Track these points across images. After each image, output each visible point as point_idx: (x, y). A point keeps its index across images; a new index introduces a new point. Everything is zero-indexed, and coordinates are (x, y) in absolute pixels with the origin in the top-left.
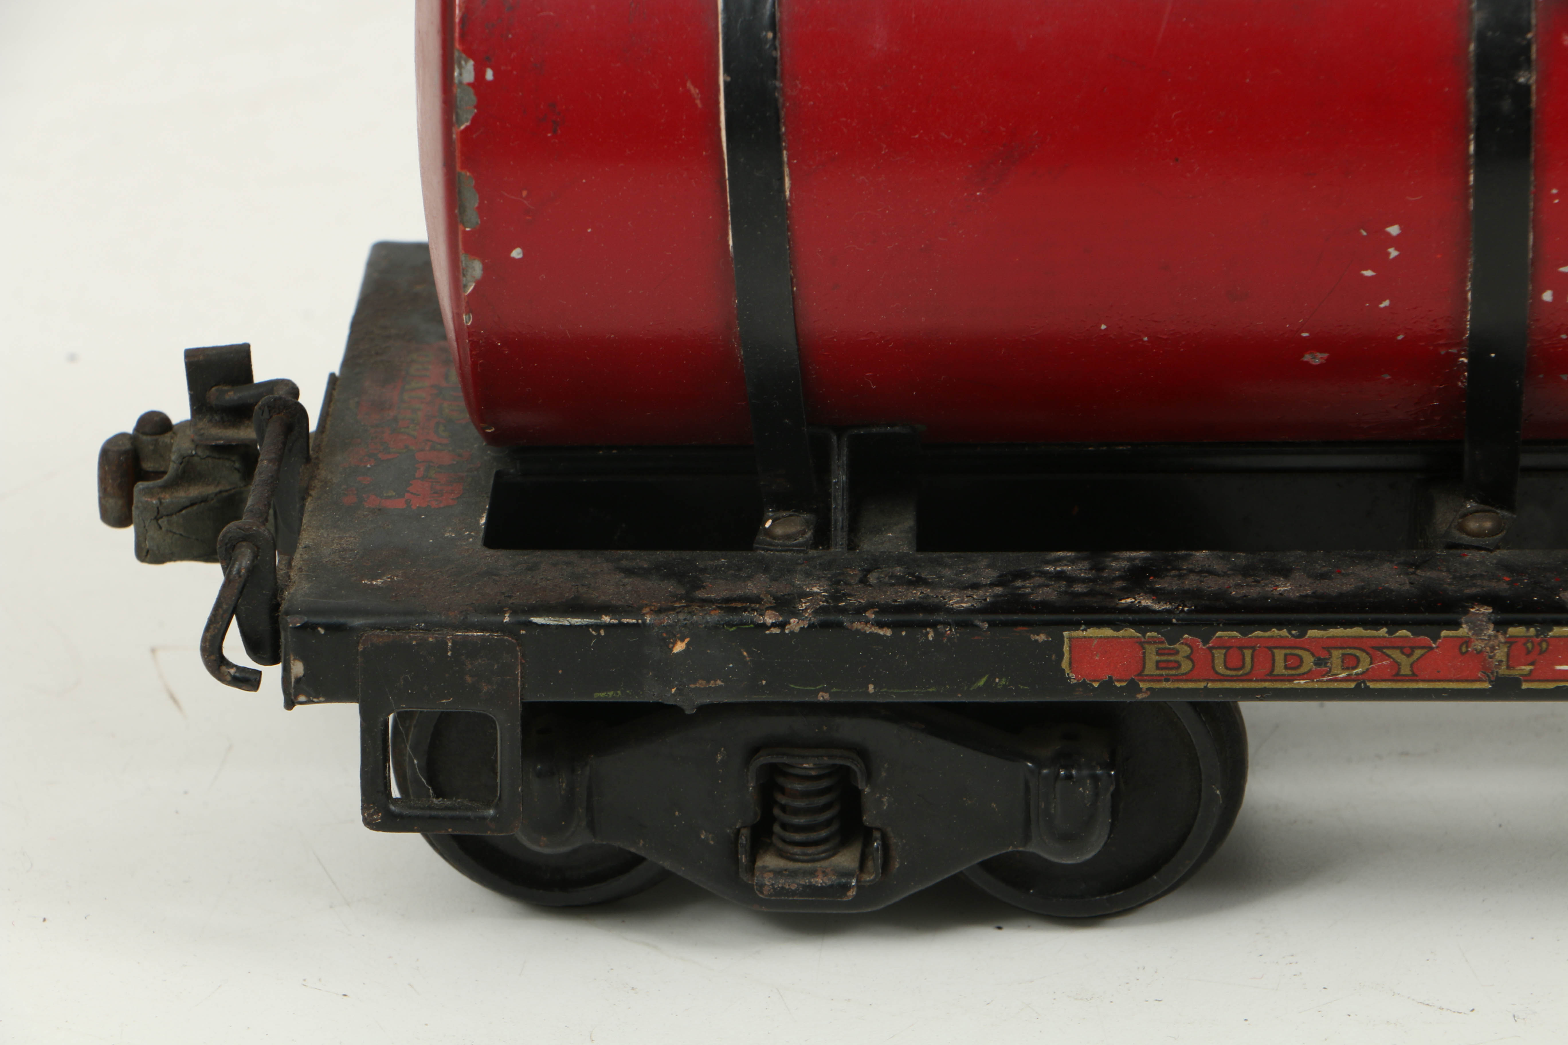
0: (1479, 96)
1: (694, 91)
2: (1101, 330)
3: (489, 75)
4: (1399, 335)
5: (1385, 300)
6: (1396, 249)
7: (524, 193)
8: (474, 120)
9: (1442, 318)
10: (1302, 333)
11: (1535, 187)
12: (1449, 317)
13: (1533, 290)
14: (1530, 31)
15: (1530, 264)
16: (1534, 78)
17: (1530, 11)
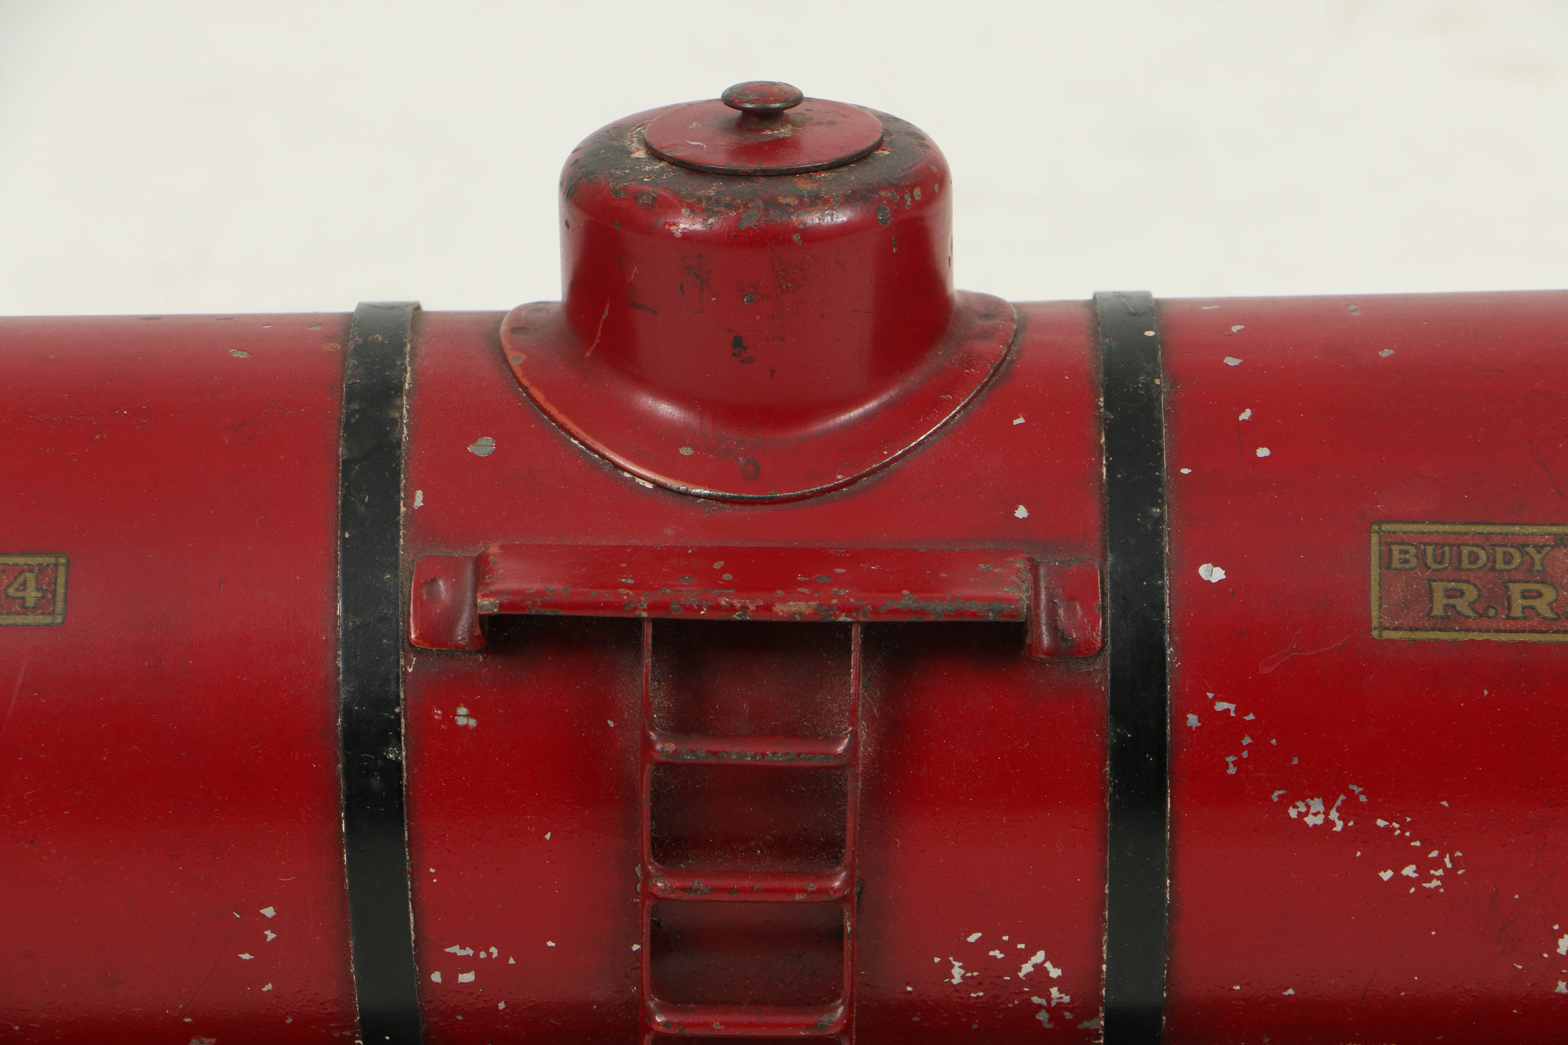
0: (347, 772)
4: (287, 1019)
5: (267, 984)
6: (272, 932)
9: (330, 1001)
10: (185, 1018)
11: (411, 866)
12: (337, 1000)
13: (420, 971)
14: (398, 705)
15: (413, 945)
16: (404, 753)
17: (398, 684)
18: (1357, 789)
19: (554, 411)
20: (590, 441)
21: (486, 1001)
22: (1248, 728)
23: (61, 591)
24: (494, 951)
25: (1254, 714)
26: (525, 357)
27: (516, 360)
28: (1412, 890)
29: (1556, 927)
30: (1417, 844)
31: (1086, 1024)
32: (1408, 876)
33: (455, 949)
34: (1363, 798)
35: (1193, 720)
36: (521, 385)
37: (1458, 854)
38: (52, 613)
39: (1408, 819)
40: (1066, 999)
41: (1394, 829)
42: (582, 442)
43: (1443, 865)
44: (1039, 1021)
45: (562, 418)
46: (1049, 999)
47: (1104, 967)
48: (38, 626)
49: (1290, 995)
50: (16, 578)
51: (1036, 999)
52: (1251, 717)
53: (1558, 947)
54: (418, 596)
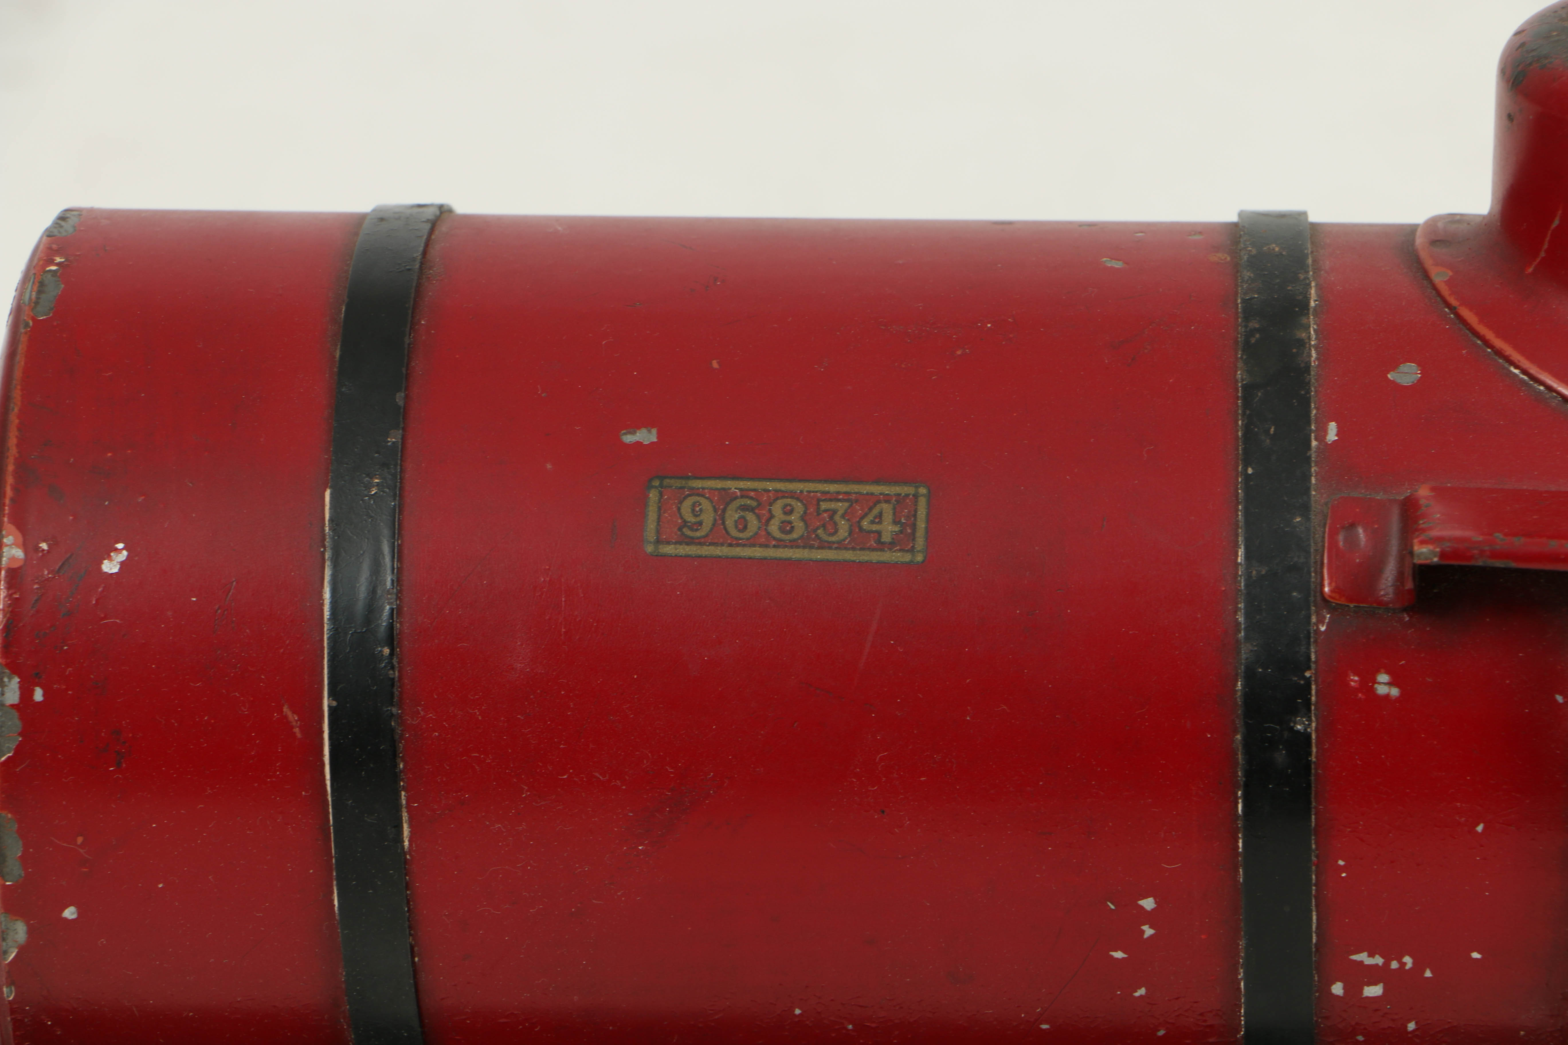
0: (1247, 744)
1: (293, 718)
2: (795, 1015)
3: (38, 695)
4: (1159, 1030)
5: (1140, 988)
6: (1151, 927)
7: (80, 840)
8: (18, 750)
9: (1211, 1012)
10: (1041, 1024)
11: (1317, 857)
12: (1219, 1010)
13: (1319, 981)
14: (1309, 668)
15: (1314, 950)
16: (1314, 725)
17: (1309, 644)
19: (1490, 335)
20: (1534, 370)
21: (1393, 1020)
23: (921, 525)
24: (1408, 961)
26: (1451, 273)
27: (1440, 276)
33: (1362, 957)
36: (1448, 305)
38: (912, 550)
42: (1524, 372)
45: (1499, 343)
48: (895, 565)
50: (871, 509)
54: (1333, 544)
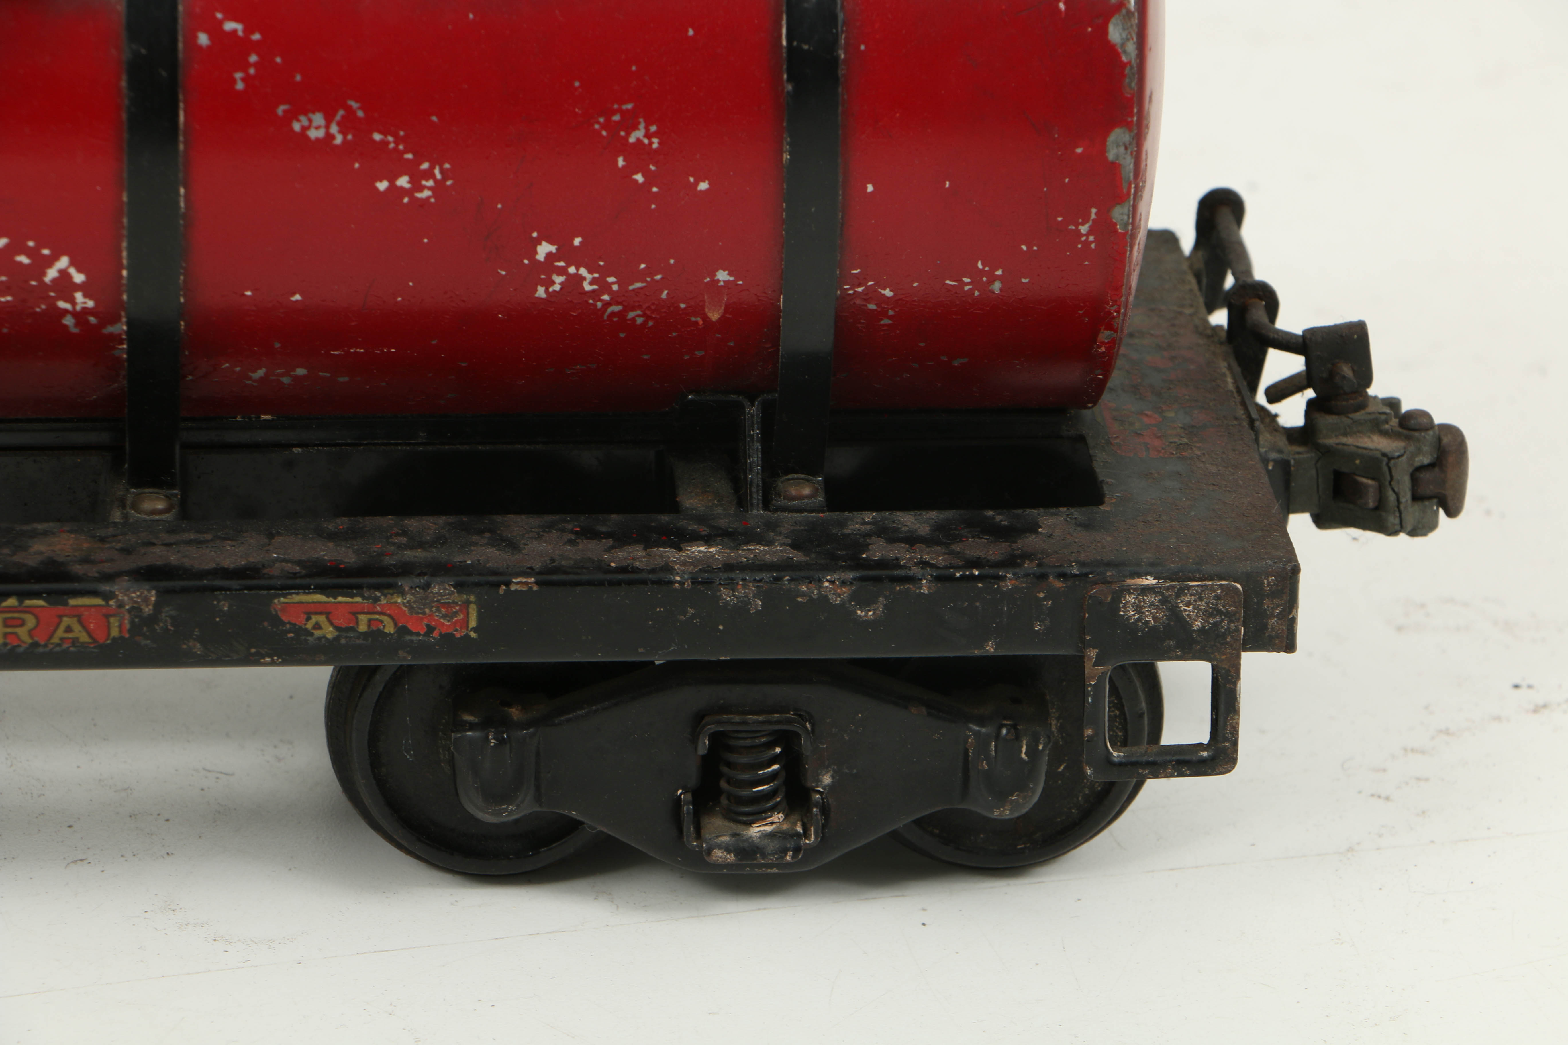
18: (354, 104)
22: (255, 47)
25: (261, 34)
28: (406, 200)
29: (535, 235)
30: (409, 156)
31: (110, 329)
32: (402, 188)
34: (360, 114)
35: (203, 39)
37: (447, 166)
39: (402, 133)
40: (90, 304)
41: (388, 143)
43: (433, 176)
44: (66, 326)
46: (73, 302)
47: (125, 273)
49: (297, 301)
51: (62, 304)
52: (257, 36)
53: (536, 253)
